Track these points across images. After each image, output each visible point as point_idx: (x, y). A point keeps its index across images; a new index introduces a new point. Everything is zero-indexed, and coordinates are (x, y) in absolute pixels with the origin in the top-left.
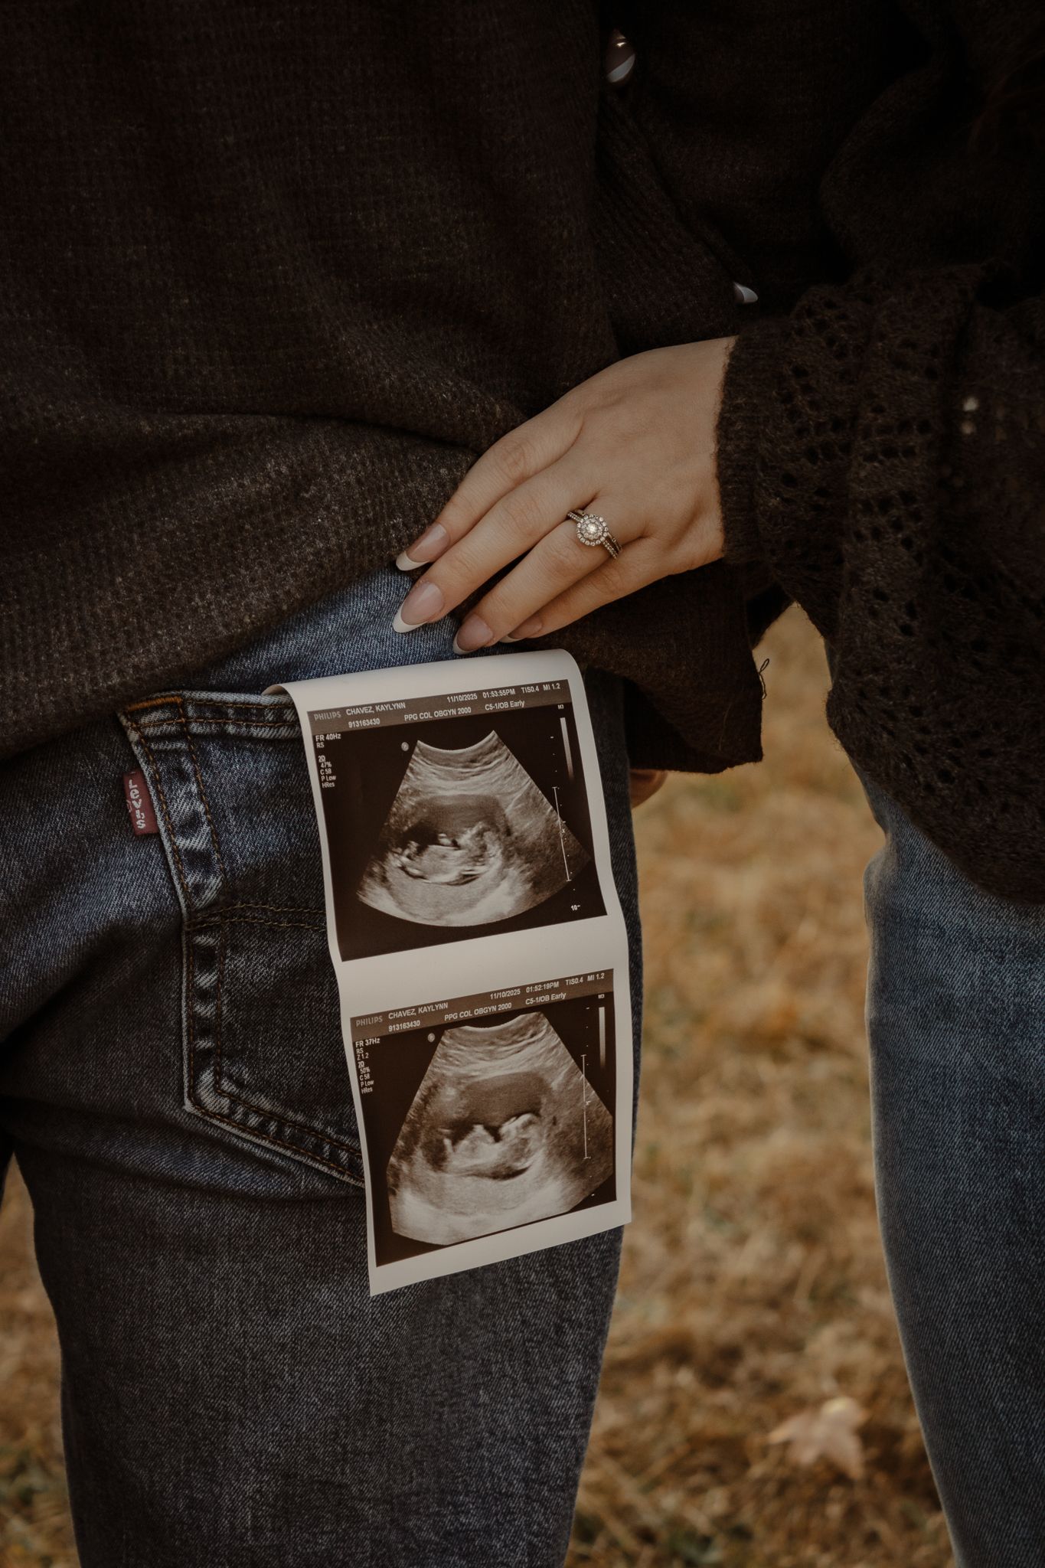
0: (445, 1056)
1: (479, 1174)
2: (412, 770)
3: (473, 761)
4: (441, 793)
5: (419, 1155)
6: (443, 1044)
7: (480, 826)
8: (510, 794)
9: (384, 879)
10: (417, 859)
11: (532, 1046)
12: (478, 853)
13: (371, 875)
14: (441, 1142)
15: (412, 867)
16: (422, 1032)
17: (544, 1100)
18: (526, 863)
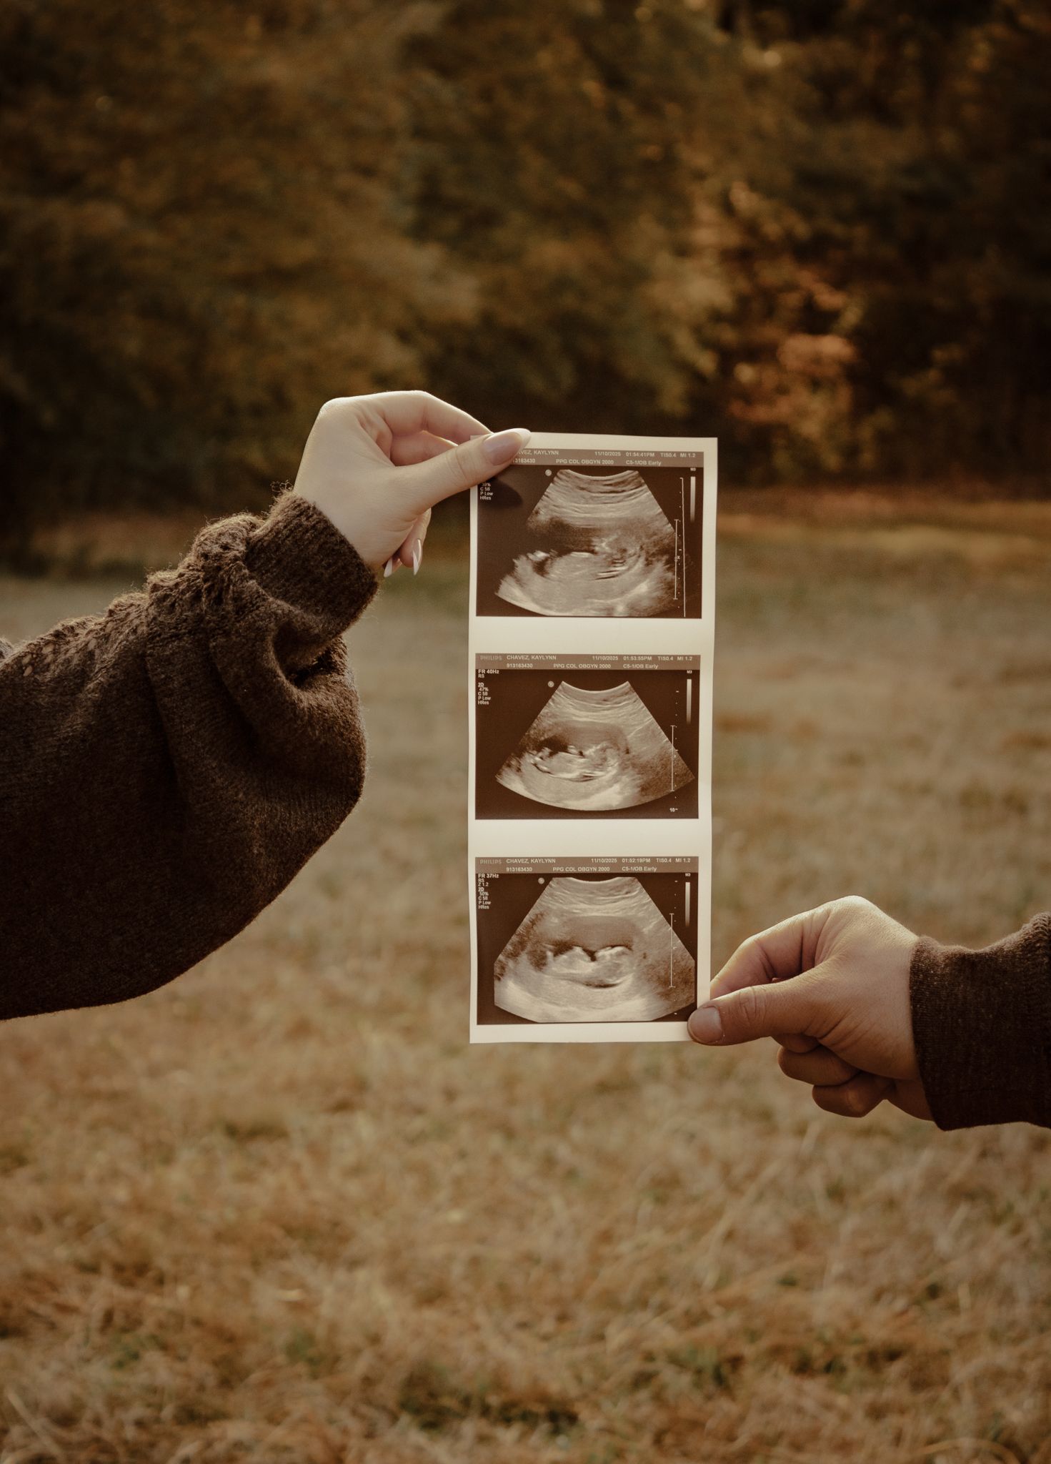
0: (551, 895)
1: (575, 980)
2: (553, 700)
3: (607, 700)
4: (574, 718)
5: (524, 958)
6: (551, 886)
7: (604, 744)
8: (633, 726)
9: (519, 770)
10: (548, 760)
11: (626, 900)
12: (599, 762)
13: (509, 766)
14: (545, 953)
15: (543, 765)
16: (535, 876)
17: (637, 940)
18: (638, 774)
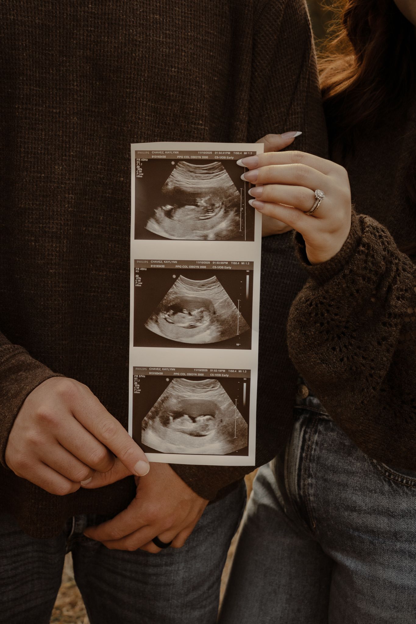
0: (173, 387)
1: (184, 432)
2: (175, 285)
3: (203, 286)
4: (186, 295)
5: (157, 419)
6: (173, 383)
7: (202, 309)
8: (217, 299)
9: (157, 321)
10: (172, 317)
11: (212, 391)
12: (199, 318)
13: (152, 319)
14: (168, 417)
15: (169, 319)
16: (164, 377)
17: (217, 412)
18: (220, 325)
